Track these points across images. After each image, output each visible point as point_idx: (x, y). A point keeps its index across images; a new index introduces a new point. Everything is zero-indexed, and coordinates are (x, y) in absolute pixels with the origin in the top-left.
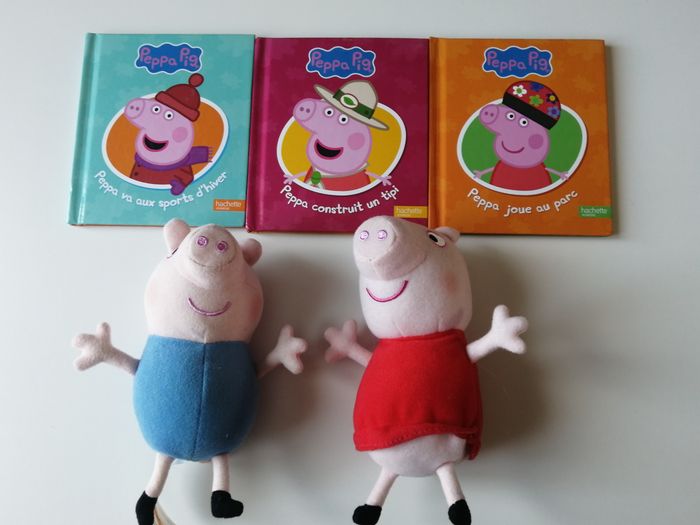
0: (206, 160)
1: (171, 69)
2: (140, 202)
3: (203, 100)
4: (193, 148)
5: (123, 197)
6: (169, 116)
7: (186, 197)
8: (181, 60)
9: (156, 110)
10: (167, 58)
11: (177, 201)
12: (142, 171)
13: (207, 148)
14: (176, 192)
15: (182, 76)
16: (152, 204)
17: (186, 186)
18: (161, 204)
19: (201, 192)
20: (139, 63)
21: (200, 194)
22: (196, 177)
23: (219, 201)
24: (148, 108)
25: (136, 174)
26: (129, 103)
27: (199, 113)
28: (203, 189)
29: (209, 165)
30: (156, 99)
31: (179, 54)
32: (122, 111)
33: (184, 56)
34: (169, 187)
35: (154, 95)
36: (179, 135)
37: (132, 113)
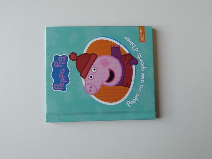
0: (119, 47)
1: (67, 71)
2: (143, 81)
3: (85, 52)
4: (112, 55)
5: (140, 90)
6: (94, 70)
7: (139, 57)
8: (62, 66)
9: (91, 77)
10: (60, 74)
11: (141, 61)
12: (125, 82)
13: (112, 48)
14: (136, 62)
15: (71, 65)
16: (143, 74)
17: (133, 57)
18: (143, 69)
19: (135, 49)
20: (64, 89)
21: (137, 50)
22: (128, 52)
23: (140, 39)
24: (90, 82)
25: (127, 84)
26: (88, 92)
27: (92, 54)
28: (134, 48)
29: (121, 46)
30: (84, 78)
31: (58, 67)
32: (93, 96)
33: (59, 65)
34: (134, 66)
35: (83, 79)
36: (105, 63)
37: (94, 90)
